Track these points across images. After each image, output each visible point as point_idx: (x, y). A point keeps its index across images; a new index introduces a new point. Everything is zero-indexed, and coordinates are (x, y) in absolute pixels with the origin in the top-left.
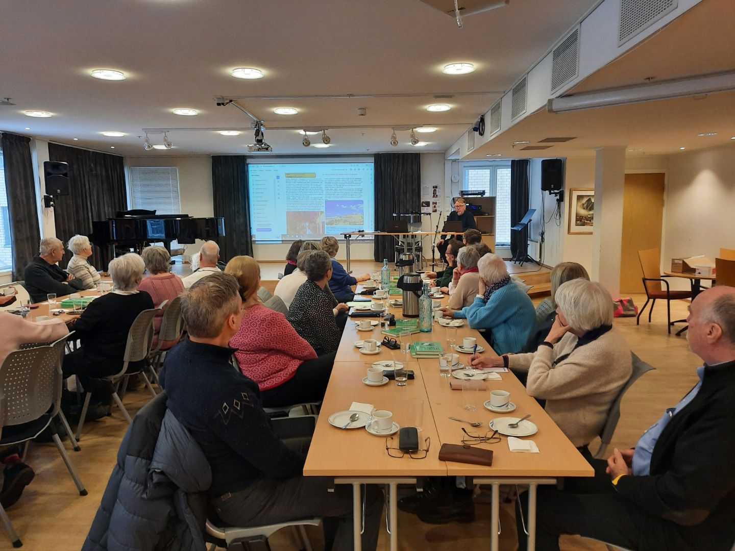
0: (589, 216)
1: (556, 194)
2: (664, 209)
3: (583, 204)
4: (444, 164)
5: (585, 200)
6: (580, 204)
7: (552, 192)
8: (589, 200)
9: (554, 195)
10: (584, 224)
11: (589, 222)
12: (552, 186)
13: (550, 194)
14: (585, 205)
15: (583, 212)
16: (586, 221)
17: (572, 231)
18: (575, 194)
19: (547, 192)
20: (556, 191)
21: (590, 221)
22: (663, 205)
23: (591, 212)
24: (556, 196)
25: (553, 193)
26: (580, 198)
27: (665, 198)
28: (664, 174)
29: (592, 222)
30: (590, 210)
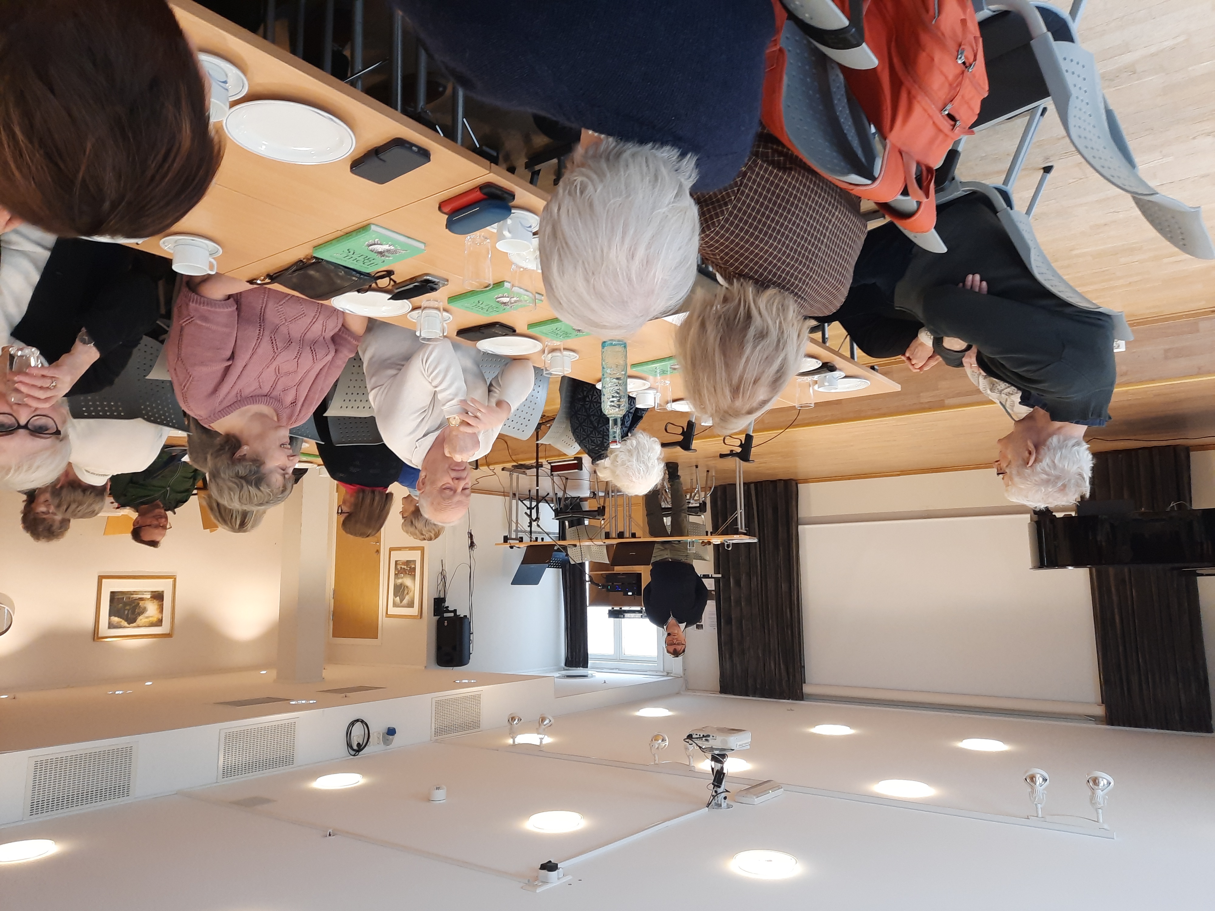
0: (402, 575)
1: (447, 611)
3: (408, 593)
5: (405, 601)
6: (411, 594)
7: (452, 615)
8: (401, 601)
9: (450, 609)
10: (408, 563)
11: (403, 567)
12: (446, 624)
13: (455, 611)
14: (406, 592)
15: (407, 581)
16: (405, 567)
17: (419, 552)
18: (414, 611)
19: (461, 613)
20: (446, 615)
21: (401, 567)
22: (334, 591)
23: (400, 581)
24: (447, 607)
25: (451, 612)
26: (411, 605)
28: (334, 636)
29: (399, 567)
30: (401, 584)
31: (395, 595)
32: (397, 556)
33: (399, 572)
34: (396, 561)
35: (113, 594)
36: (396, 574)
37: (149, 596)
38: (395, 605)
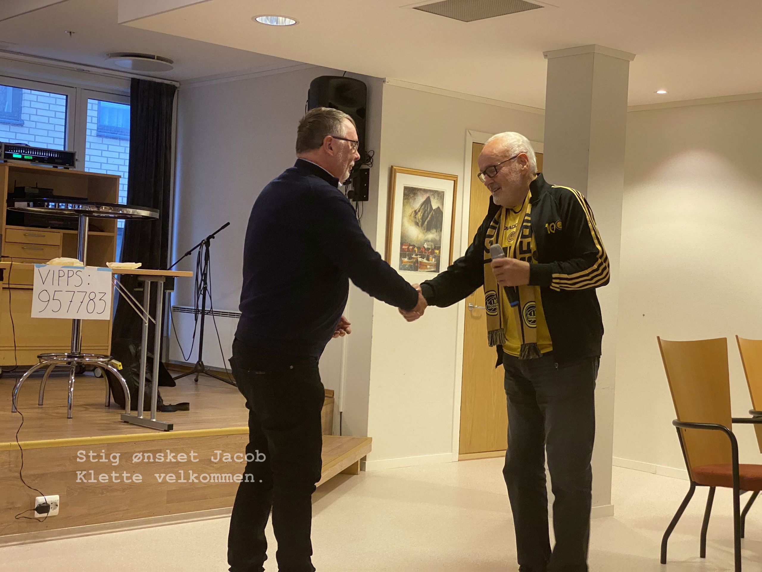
0: (426, 246)
3: (416, 213)
5: (421, 199)
6: (409, 211)
8: (428, 202)
11: (425, 261)
14: (420, 215)
15: (415, 233)
16: (420, 259)
18: (401, 183)
21: (428, 259)
23: (430, 236)
26: (410, 192)
29: (433, 261)
30: (428, 229)
31: (439, 212)
33: (433, 253)
36: (439, 248)
38: (440, 195)
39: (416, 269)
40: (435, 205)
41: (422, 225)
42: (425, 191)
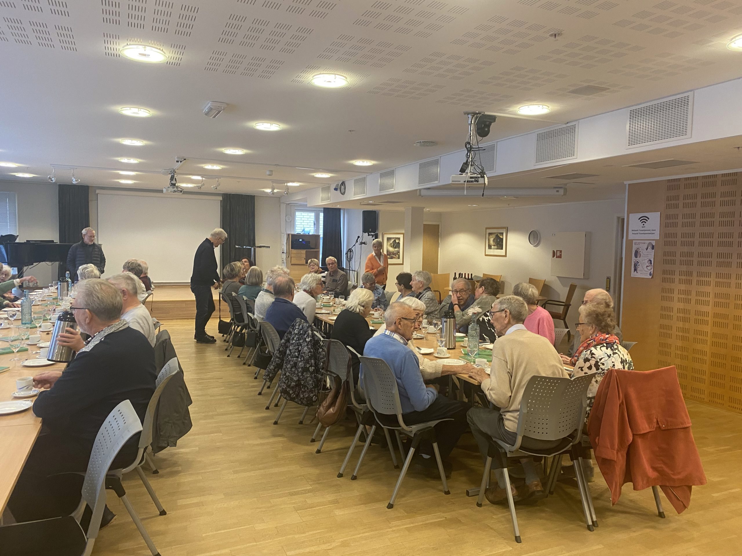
0: (395, 252)
1: (372, 235)
2: (439, 249)
3: (391, 244)
4: (280, 206)
5: (392, 240)
6: (389, 244)
7: (370, 233)
8: (395, 240)
9: (371, 236)
11: (395, 256)
12: (370, 230)
13: (369, 235)
14: (392, 244)
15: (391, 249)
16: (393, 256)
18: (385, 236)
19: (367, 234)
20: (373, 234)
22: (438, 247)
23: (396, 250)
24: (372, 237)
26: (389, 239)
27: (440, 242)
28: (439, 225)
29: (397, 256)
30: (395, 248)
31: (399, 243)
32: (400, 261)
33: (397, 254)
34: (399, 258)
35: (502, 249)
36: (399, 253)
37: (493, 247)
38: (399, 239)
39: (392, 259)
40: (397, 241)
41: (393, 246)
42: (393, 238)
